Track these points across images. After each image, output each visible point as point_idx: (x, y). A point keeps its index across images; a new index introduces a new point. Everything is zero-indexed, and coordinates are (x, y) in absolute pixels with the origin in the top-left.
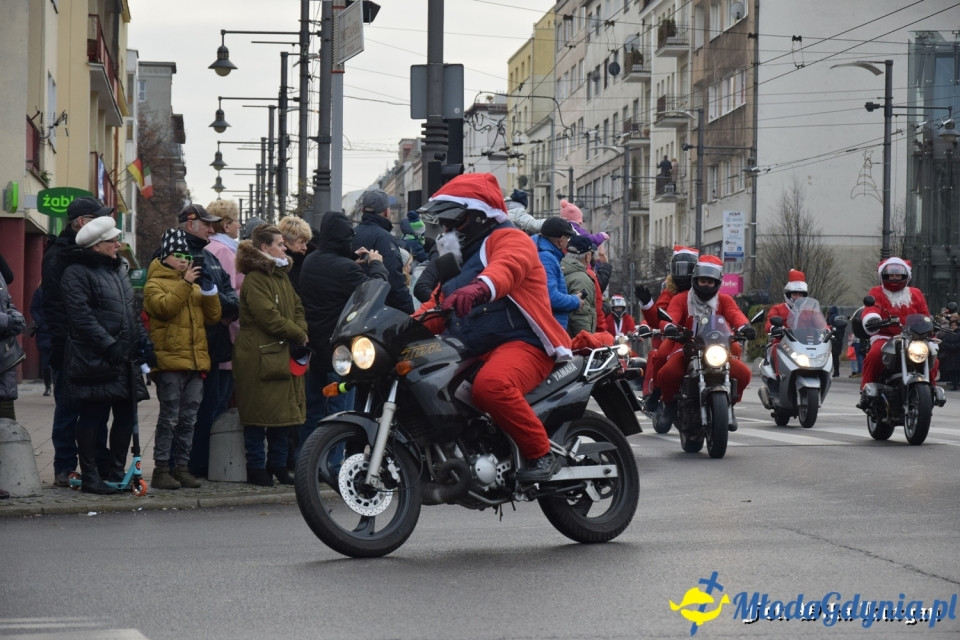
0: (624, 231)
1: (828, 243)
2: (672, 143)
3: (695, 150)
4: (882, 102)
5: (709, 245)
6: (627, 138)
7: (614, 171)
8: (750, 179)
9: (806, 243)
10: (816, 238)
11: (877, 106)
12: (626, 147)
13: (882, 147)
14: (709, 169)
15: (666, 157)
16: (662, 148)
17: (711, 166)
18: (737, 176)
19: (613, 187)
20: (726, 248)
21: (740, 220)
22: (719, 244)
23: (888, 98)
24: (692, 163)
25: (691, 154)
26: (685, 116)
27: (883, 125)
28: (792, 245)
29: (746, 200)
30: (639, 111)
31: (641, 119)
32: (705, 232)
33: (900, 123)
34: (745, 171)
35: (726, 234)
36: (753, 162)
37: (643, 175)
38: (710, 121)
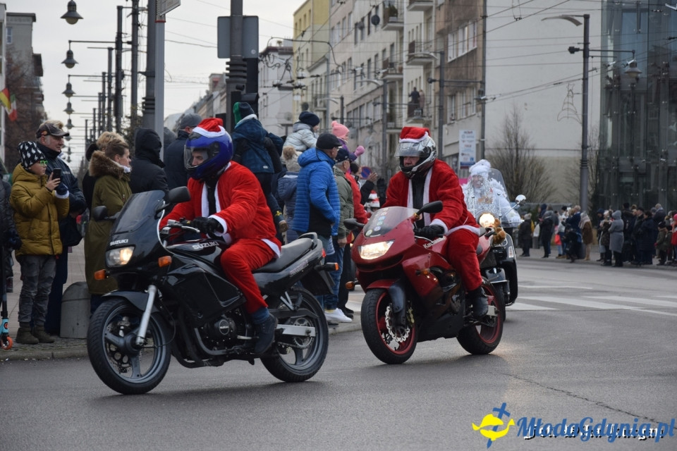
0: (383, 146)
1: (540, 154)
2: (420, 78)
3: (437, 83)
4: (582, 47)
5: (449, 156)
6: (385, 74)
7: (375, 99)
8: (480, 106)
9: (523, 155)
10: (531, 151)
11: (578, 50)
12: (385, 81)
13: (581, 81)
14: (448, 98)
15: (415, 89)
16: (412, 82)
17: (450, 96)
18: (470, 103)
19: (374, 111)
20: (461, 159)
21: (473, 137)
22: (457, 155)
23: (586, 43)
24: (436, 94)
25: (435, 87)
26: (430, 57)
27: (582, 65)
28: (512, 156)
29: (477, 121)
30: (395, 53)
31: (396, 58)
32: (446, 146)
33: (595, 62)
34: (476, 99)
35: (461, 148)
36: (482, 93)
37: (397, 101)
38: (449, 60)
